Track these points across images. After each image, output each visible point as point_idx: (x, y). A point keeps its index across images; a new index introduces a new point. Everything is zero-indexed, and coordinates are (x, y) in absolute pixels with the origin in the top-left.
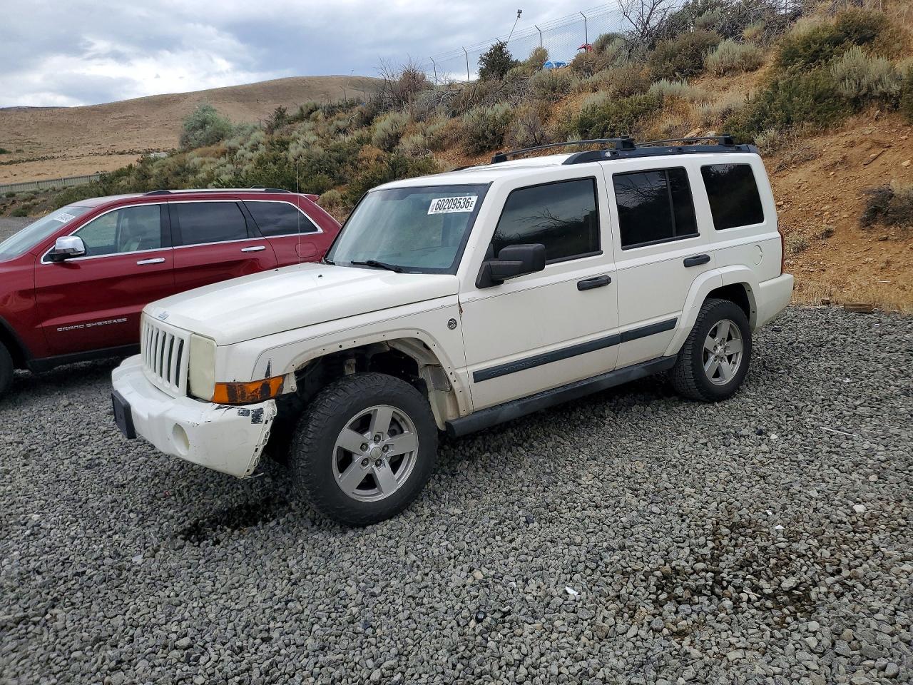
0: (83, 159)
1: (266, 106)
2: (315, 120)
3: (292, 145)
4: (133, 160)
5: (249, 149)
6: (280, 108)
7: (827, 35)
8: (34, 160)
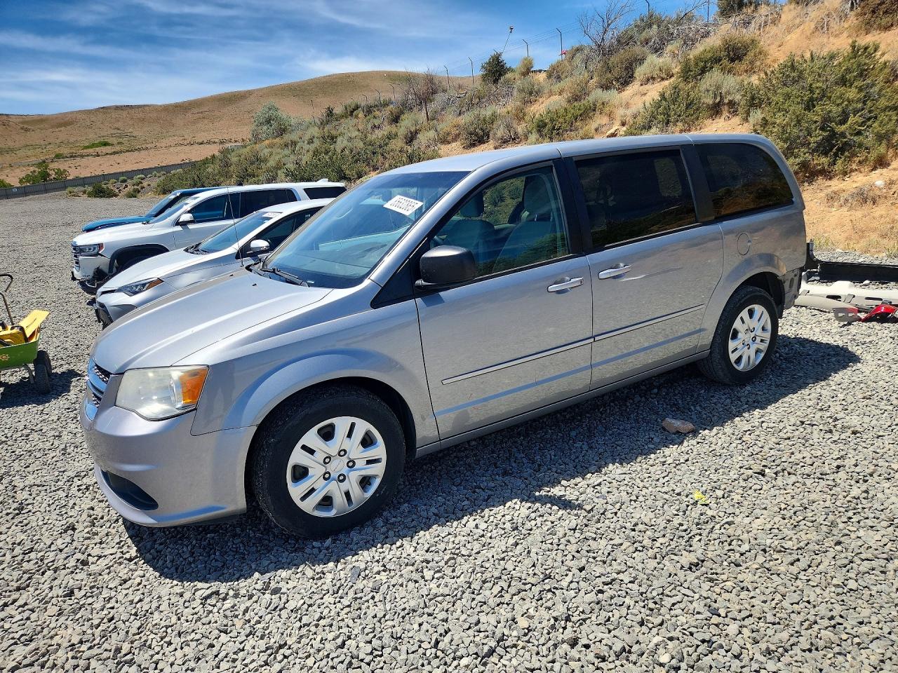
0: (171, 149)
1: (318, 100)
2: (357, 117)
3: (339, 139)
4: (214, 150)
5: (306, 142)
6: (329, 108)
7: (710, 55)
8: (132, 151)
